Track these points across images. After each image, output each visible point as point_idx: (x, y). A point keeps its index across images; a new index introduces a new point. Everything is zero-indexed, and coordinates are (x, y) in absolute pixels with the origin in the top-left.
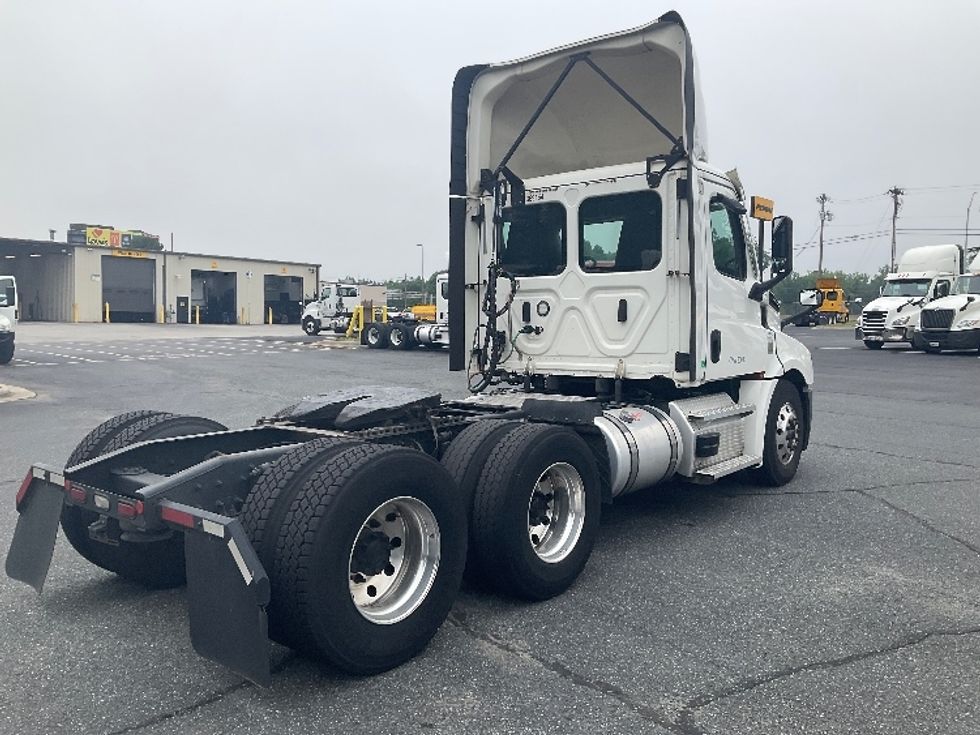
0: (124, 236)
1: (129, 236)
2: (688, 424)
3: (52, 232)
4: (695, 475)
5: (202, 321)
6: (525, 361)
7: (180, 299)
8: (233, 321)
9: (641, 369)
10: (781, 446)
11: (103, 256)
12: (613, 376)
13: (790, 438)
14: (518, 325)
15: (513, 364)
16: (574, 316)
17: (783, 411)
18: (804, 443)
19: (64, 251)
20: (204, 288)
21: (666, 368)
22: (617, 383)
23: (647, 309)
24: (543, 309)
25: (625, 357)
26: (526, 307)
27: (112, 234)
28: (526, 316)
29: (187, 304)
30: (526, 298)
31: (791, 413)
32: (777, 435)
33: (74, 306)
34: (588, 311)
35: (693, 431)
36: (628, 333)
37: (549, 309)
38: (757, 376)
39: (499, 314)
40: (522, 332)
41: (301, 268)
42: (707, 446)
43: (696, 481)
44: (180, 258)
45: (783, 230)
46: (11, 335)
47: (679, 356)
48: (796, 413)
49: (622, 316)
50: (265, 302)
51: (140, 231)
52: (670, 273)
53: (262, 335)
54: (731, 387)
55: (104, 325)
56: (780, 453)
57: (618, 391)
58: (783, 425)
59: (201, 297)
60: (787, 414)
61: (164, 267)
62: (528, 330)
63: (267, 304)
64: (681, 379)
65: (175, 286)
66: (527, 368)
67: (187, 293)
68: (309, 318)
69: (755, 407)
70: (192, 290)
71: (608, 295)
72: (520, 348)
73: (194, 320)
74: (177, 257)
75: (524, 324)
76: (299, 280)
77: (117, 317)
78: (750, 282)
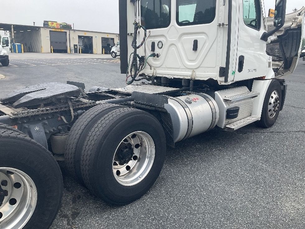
0: (60, 24)
1: (62, 25)
2: (224, 103)
3: (34, 23)
4: (225, 127)
5: (82, 52)
6: (152, 70)
7: (75, 45)
8: (92, 53)
9: (203, 75)
10: (270, 110)
11: (50, 31)
12: (189, 78)
13: (274, 107)
14: (149, 53)
15: (148, 71)
16: (173, 48)
17: (273, 95)
18: (281, 108)
19: (37, 29)
20: (83, 42)
21: (215, 75)
22: (191, 81)
23: (207, 44)
24: (160, 45)
25: (196, 69)
26: (153, 44)
27: (56, 24)
28: (153, 49)
29: (77, 47)
30: (153, 40)
31: (276, 95)
32: (269, 105)
33: (41, 47)
34: (179, 45)
35: (226, 106)
36: (198, 56)
37: (162, 45)
38: (262, 78)
39: (138, 47)
40: (150, 56)
41: (113, 35)
42: (232, 114)
43: (226, 130)
44: (74, 32)
45: (281, 4)
46: (7, 56)
47: (221, 69)
48: (279, 95)
49: (195, 48)
50: (102, 47)
51: (66, 23)
52: (220, 25)
53: (96, 58)
54: (248, 84)
55: (51, 53)
56: (269, 113)
57: (191, 86)
58: (272, 101)
59: (82, 45)
60: (274, 95)
61: (69, 35)
62: (154, 55)
63: (103, 47)
64: (221, 80)
65: (73, 40)
66: (153, 74)
67: (77, 43)
68: (113, 52)
69: (259, 94)
70: (79, 42)
71: (188, 37)
72: (150, 64)
73: (79, 53)
74: (73, 31)
75: (152, 53)
76: (113, 39)
77: (55, 51)
78: (262, 31)
